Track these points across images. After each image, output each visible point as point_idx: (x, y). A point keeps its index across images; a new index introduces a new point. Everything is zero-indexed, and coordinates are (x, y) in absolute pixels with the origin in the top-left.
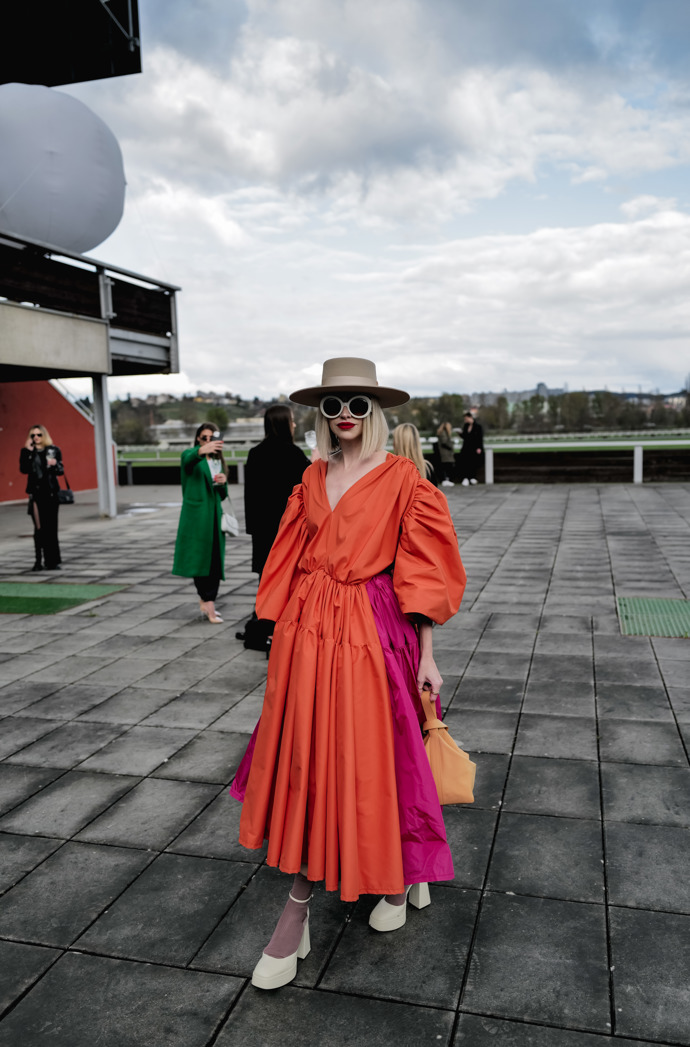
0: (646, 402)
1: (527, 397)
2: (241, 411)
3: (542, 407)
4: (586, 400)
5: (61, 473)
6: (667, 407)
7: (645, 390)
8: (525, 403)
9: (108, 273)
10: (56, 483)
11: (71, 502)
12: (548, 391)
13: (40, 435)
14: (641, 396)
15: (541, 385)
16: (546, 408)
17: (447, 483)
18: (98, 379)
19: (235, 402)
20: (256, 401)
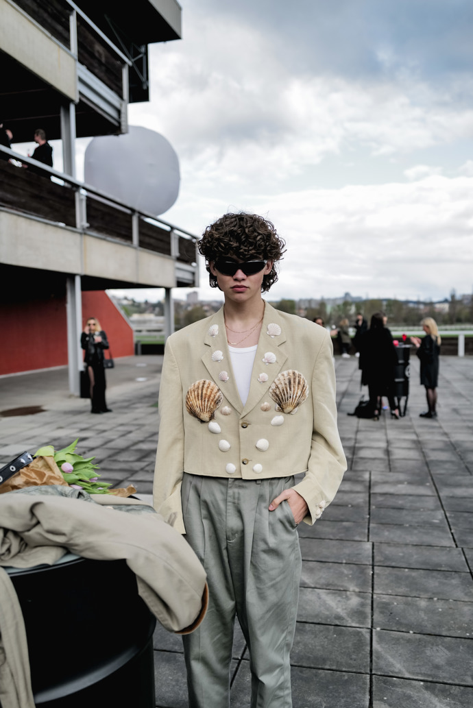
0: (422, 307)
1: (340, 302)
2: (135, 309)
3: (350, 310)
4: (381, 305)
5: (107, 348)
6: (437, 310)
7: (422, 299)
8: (338, 306)
9: (176, 232)
10: (102, 354)
11: (112, 367)
12: (352, 298)
13: (94, 325)
14: (418, 303)
15: (347, 294)
16: (353, 310)
17: (346, 355)
18: (168, 290)
19: (131, 303)
20: (146, 302)
